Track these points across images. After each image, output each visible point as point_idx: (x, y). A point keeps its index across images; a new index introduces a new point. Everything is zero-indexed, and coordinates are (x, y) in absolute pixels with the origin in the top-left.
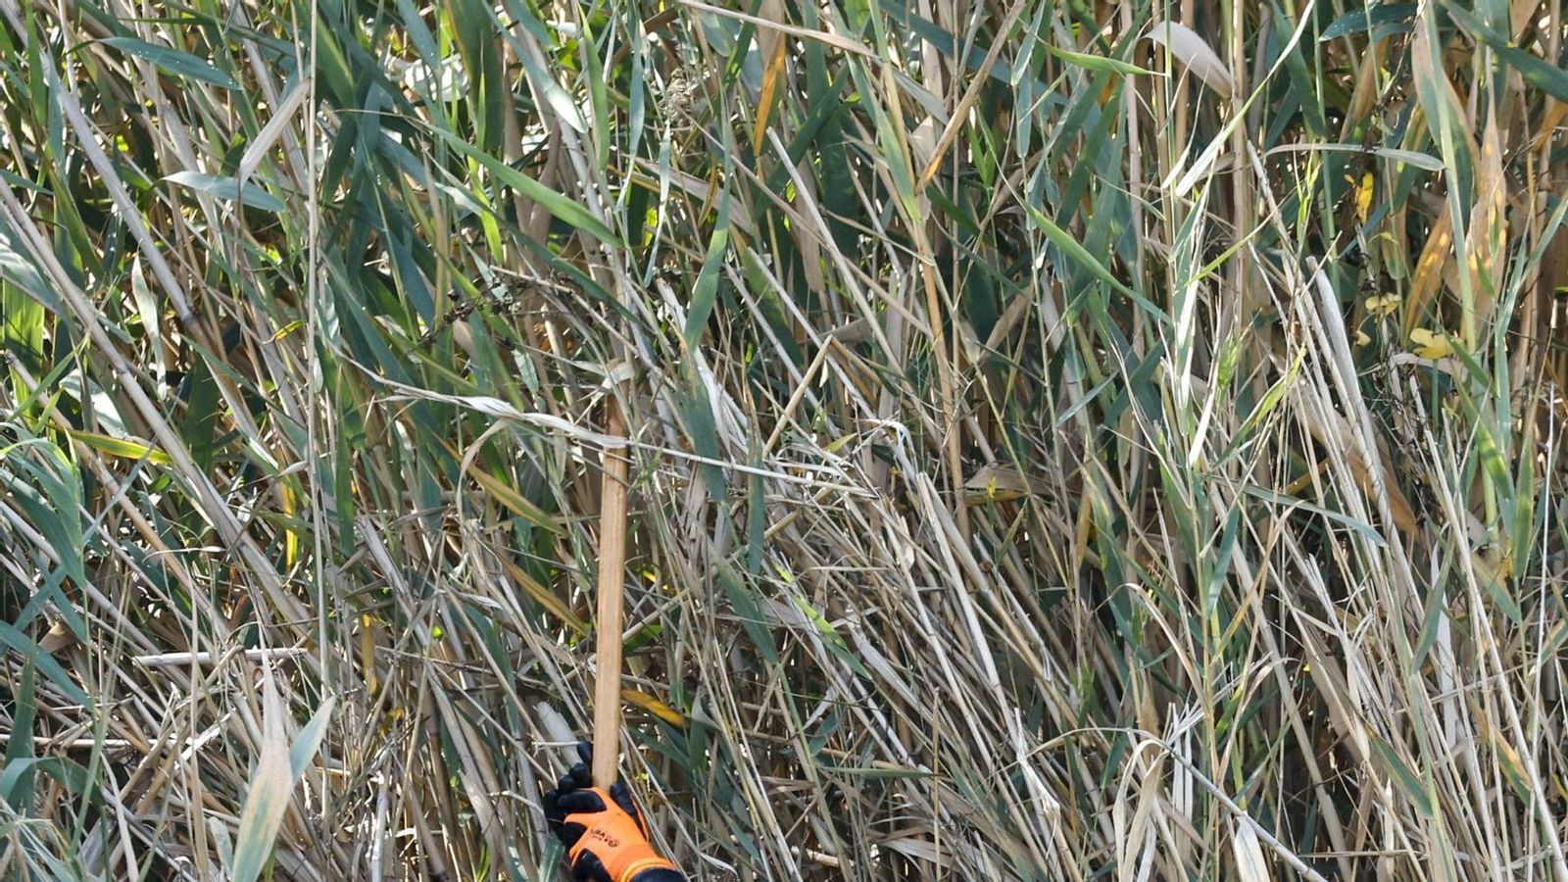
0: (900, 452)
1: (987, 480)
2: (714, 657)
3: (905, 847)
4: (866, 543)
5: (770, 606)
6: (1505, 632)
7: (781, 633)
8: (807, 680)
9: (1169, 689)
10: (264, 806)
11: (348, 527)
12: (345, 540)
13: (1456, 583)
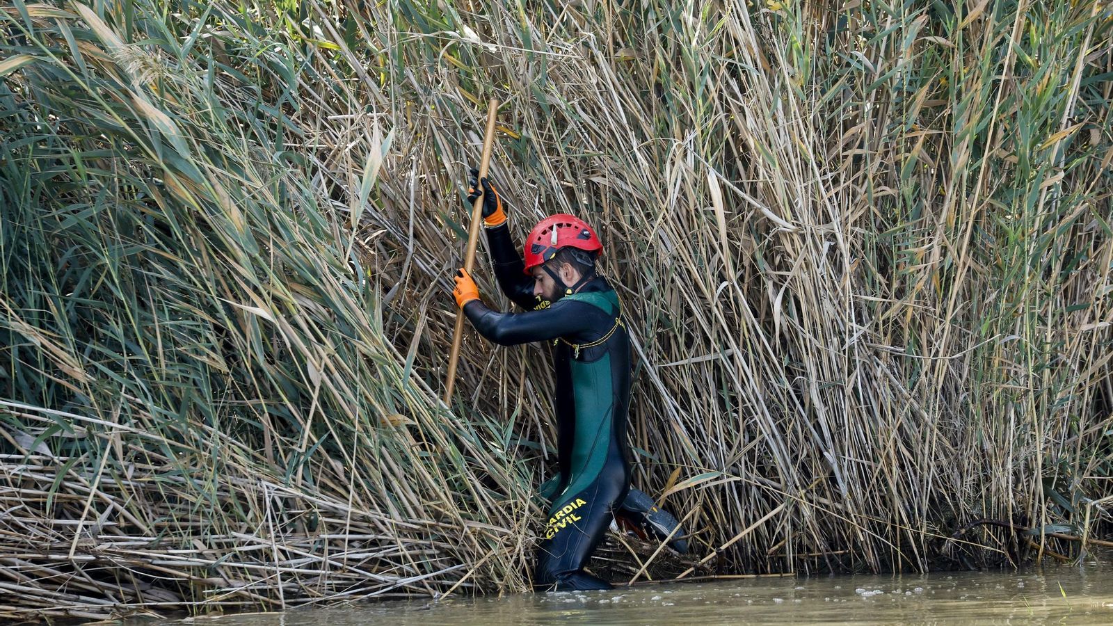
0: (592, 44)
1: (622, 53)
2: (529, 114)
3: (595, 179)
4: (581, 74)
5: (548, 97)
6: (801, 105)
7: (552, 107)
8: (561, 123)
9: (686, 124)
10: (372, 168)
11: (402, 70)
12: (401, 76)
13: (784, 88)
